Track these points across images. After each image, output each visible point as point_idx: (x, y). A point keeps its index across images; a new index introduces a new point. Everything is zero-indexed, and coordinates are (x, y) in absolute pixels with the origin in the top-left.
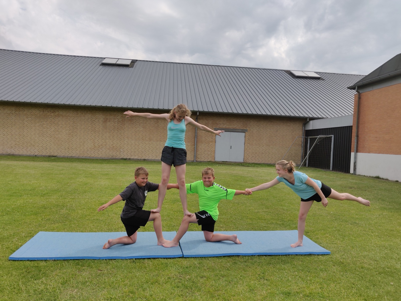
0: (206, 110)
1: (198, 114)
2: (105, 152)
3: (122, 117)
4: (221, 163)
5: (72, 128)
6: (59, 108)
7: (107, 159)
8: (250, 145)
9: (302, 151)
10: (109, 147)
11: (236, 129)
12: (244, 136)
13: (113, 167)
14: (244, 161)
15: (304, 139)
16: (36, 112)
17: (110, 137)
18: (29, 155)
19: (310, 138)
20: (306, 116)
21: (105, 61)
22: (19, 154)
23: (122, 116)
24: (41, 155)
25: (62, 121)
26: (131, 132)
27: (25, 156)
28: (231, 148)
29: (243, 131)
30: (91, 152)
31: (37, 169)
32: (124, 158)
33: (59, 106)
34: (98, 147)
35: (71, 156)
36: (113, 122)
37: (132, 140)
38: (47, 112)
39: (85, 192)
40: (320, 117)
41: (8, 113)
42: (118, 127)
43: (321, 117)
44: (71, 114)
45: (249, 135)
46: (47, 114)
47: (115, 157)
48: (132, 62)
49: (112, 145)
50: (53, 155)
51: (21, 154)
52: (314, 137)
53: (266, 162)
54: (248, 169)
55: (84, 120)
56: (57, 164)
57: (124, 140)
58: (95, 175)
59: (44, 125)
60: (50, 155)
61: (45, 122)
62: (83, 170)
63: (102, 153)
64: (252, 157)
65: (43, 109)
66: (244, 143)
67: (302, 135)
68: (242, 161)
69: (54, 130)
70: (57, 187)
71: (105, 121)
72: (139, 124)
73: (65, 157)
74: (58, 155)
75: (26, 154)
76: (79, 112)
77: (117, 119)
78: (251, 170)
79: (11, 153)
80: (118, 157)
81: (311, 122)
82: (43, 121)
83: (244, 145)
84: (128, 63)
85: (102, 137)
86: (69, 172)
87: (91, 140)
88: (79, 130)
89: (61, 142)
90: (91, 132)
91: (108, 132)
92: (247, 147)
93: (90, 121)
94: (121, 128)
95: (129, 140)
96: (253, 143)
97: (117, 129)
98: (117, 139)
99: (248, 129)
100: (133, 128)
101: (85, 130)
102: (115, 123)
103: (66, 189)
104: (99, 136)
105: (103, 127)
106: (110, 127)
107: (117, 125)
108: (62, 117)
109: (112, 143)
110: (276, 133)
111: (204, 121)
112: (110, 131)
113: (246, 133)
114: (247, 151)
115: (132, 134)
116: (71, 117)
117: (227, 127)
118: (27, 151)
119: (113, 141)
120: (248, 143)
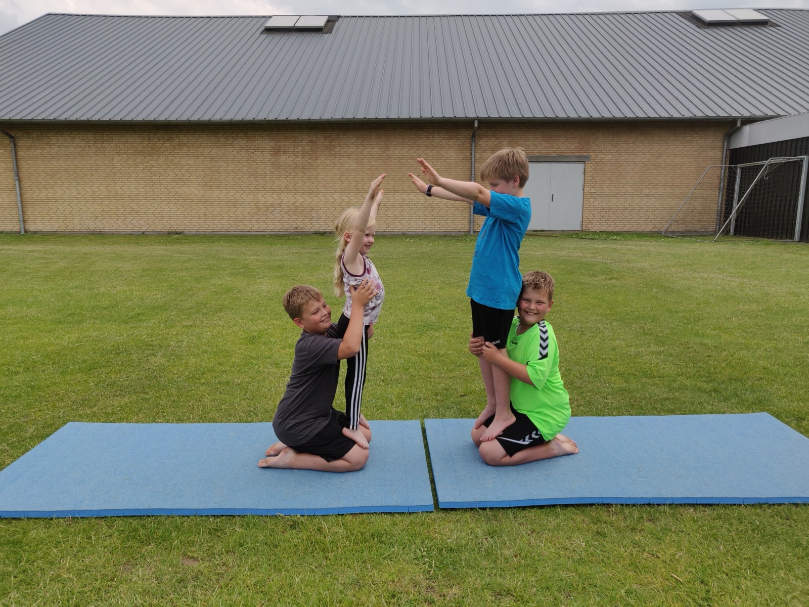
0: (494, 114)
1: (476, 125)
2: (280, 219)
3: (310, 141)
4: (531, 235)
5: (209, 171)
6: (179, 130)
7: (285, 235)
8: (595, 191)
9: (720, 200)
10: (288, 209)
11: (563, 156)
12: (582, 171)
13: (296, 251)
14: (582, 227)
15: (725, 172)
16: (134, 141)
17: (287, 187)
18: (130, 233)
19: (742, 168)
20: (735, 114)
21: (271, 24)
22: (110, 230)
23: (310, 139)
24: (152, 230)
25: (188, 158)
26: (331, 174)
27: (122, 234)
28: (552, 201)
29: (580, 160)
30: (251, 221)
31: (138, 261)
32: (320, 230)
33: (178, 125)
34: (266, 209)
35: (211, 231)
36: (292, 155)
37: (334, 191)
38: (157, 140)
39: (221, 310)
40: (770, 113)
41: (80, 147)
42: (303, 163)
43: (773, 114)
44: (204, 142)
45: (593, 167)
46: (157, 143)
47: (301, 230)
48: (328, 21)
49: (293, 204)
50: (177, 231)
51: (115, 230)
52: (753, 164)
53: (633, 229)
54: (594, 246)
55: (232, 153)
56: (182, 249)
57: (319, 191)
58: (253, 269)
59: (152, 169)
60: (170, 231)
61: (155, 162)
62: (231, 259)
63: (273, 221)
64: (601, 217)
65: (149, 134)
66: (581, 187)
67: (722, 161)
68: (578, 228)
69: (173, 177)
70: (163, 300)
71: (276, 154)
72: (347, 154)
73: (199, 233)
74: (186, 231)
75: (125, 230)
76: (221, 135)
77: (300, 148)
78: (601, 246)
79: (96, 230)
80: (308, 230)
81: (747, 129)
82: (150, 160)
83: (582, 191)
84: (321, 22)
85: (272, 187)
86: (200, 265)
87: (249, 196)
88: (222, 175)
89: (190, 203)
90: (249, 179)
91: (283, 176)
92: (590, 196)
93: (245, 155)
94: (310, 165)
95: (329, 191)
96: (603, 187)
97: (301, 168)
98: (304, 191)
99: (591, 154)
100: (334, 164)
101: (235, 175)
102: (297, 157)
103: (181, 303)
104: (265, 186)
105: (273, 166)
106: (288, 166)
107: (301, 159)
108: (187, 149)
109: (294, 200)
110: (658, 160)
111: (489, 139)
112: (288, 174)
113: (586, 163)
114: (590, 204)
115: (333, 178)
116: (206, 149)
117: (544, 152)
118: (125, 223)
119: (295, 196)
120: (591, 187)
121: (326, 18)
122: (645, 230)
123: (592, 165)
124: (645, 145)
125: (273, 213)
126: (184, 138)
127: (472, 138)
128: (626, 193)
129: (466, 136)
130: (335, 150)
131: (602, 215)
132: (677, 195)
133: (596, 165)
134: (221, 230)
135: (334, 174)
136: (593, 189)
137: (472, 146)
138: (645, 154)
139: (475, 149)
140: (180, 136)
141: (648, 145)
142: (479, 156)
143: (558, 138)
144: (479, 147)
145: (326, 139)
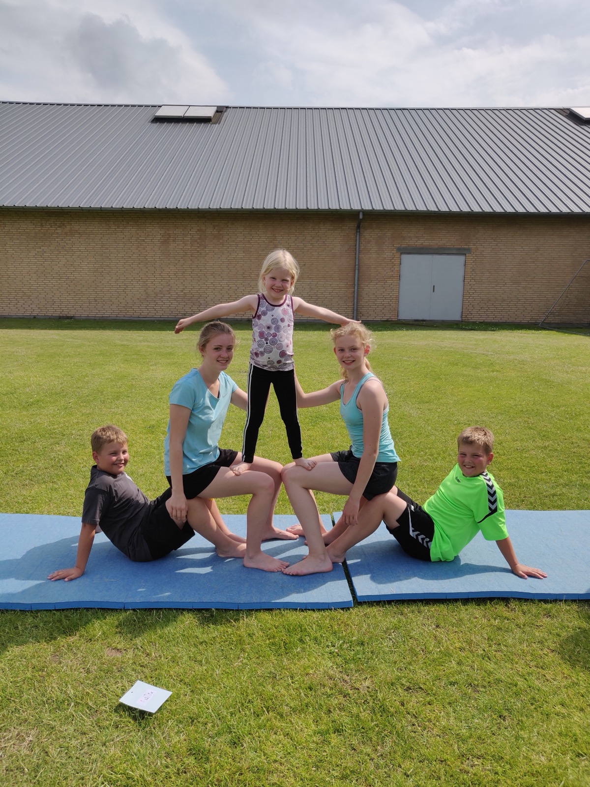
0: (378, 207)
1: (361, 217)
2: (168, 306)
3: (198, 230)
4: (413, 325)
5: (100, 257)
6: (71, 217)
8: (475, 283)
10: (177, 295)
11: (445, 249)
12: (462, 263)
14: (462, 317)
16: (27, 226)
17: (176, 275)
18: (21, 317)
21: (161, 113)
23: (199, 228)
24: (44, 315)
25: (79, 244)
26: (219, 262)
27: (15, 318)
28: (434, 291)
29: (461, 252)
30: (140, 307)
31: (32, 346)
33: (70, 212)
34: (155, 295)
35: (101, 316)
36: (181, 243)
37: (222, 279)
38: (49, 226)
39: (118, 398)
42: (192, 251)
45: (473, 260)
46: (49, 229)
48: (217, 111)
49: (182, 291)
50: (67, 315)
51: (7, 314)
53: (511, 320)
54: (475, 337)
55: (123, 240)
56: (73, 334)
57: (207, 279)
58: (145, 356)
59: (44, 254)
60: (61, 315)
61: (47, 248)
62: (122, 345)
63: (162, 308)
64: (480, 308)
65: (41, 221)
66: (462, 278)
68: (458, 318)
69: (65, 263)
70: (60, 386)
71: (165, 242)
72: (234, 243)
73: (90, 318)
74: (76, 315)
75: (17, 314)
76: (112, 223)
77: (189, 236)
78: (481, 337)
82: (43, 246)
83: (462, 283)
84: (210, 112)
85: (161, 274)
86: (92, 351)
87: (139, 282)
88: (113, 261)
89: (80, 288)
90: (139, 266)
91: (172, 264)
92: (470, 287)
93: (135, 242)
94: (199, 254)
95: (217, 279)
96: (482, 279)
97: (190, 256)
98: (192, 279)
99: (472, 247)
100: (223, 253)
101: (125, 261)
102: (186, 245)
103: (78, 390)
104: (155, 273)
105: (162, 253)
106: (177, 253)
107: (190, 247)
108: (79, 236)
109: (183, 287)
110: (536, 254)
111: (373, 231)
112: (177, 262)
113: (467, 255)
114: (470, 295)
115: (221, 267)
116: (97, 236)
117: (427, 244)
118: (17, 307)
119: (183, 283)
120: (471, 279)
121: (215, 109)
122: (522, 321)
123: (472, 257)
124: (524, 239)
125: (162, 299)
126: (76, 225)
127: (357, 229)
128: (505, 285)
129: (351, 228)
130: (224, 239)
131: (481, 306)
132: (554, 287)
133: (476, 257)
134: (111, 316)
135: (222, 262)
136: (473, 281)
137: (356, 237)
138: (524, 247)
139: (359, 240)
140: (72, 222)
141: (526, 239)
142: (362, 247)
143: (440, 231)
144: (363, 239)
145: (215, 229)
